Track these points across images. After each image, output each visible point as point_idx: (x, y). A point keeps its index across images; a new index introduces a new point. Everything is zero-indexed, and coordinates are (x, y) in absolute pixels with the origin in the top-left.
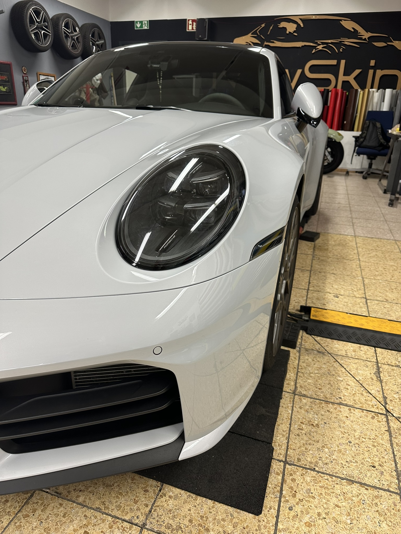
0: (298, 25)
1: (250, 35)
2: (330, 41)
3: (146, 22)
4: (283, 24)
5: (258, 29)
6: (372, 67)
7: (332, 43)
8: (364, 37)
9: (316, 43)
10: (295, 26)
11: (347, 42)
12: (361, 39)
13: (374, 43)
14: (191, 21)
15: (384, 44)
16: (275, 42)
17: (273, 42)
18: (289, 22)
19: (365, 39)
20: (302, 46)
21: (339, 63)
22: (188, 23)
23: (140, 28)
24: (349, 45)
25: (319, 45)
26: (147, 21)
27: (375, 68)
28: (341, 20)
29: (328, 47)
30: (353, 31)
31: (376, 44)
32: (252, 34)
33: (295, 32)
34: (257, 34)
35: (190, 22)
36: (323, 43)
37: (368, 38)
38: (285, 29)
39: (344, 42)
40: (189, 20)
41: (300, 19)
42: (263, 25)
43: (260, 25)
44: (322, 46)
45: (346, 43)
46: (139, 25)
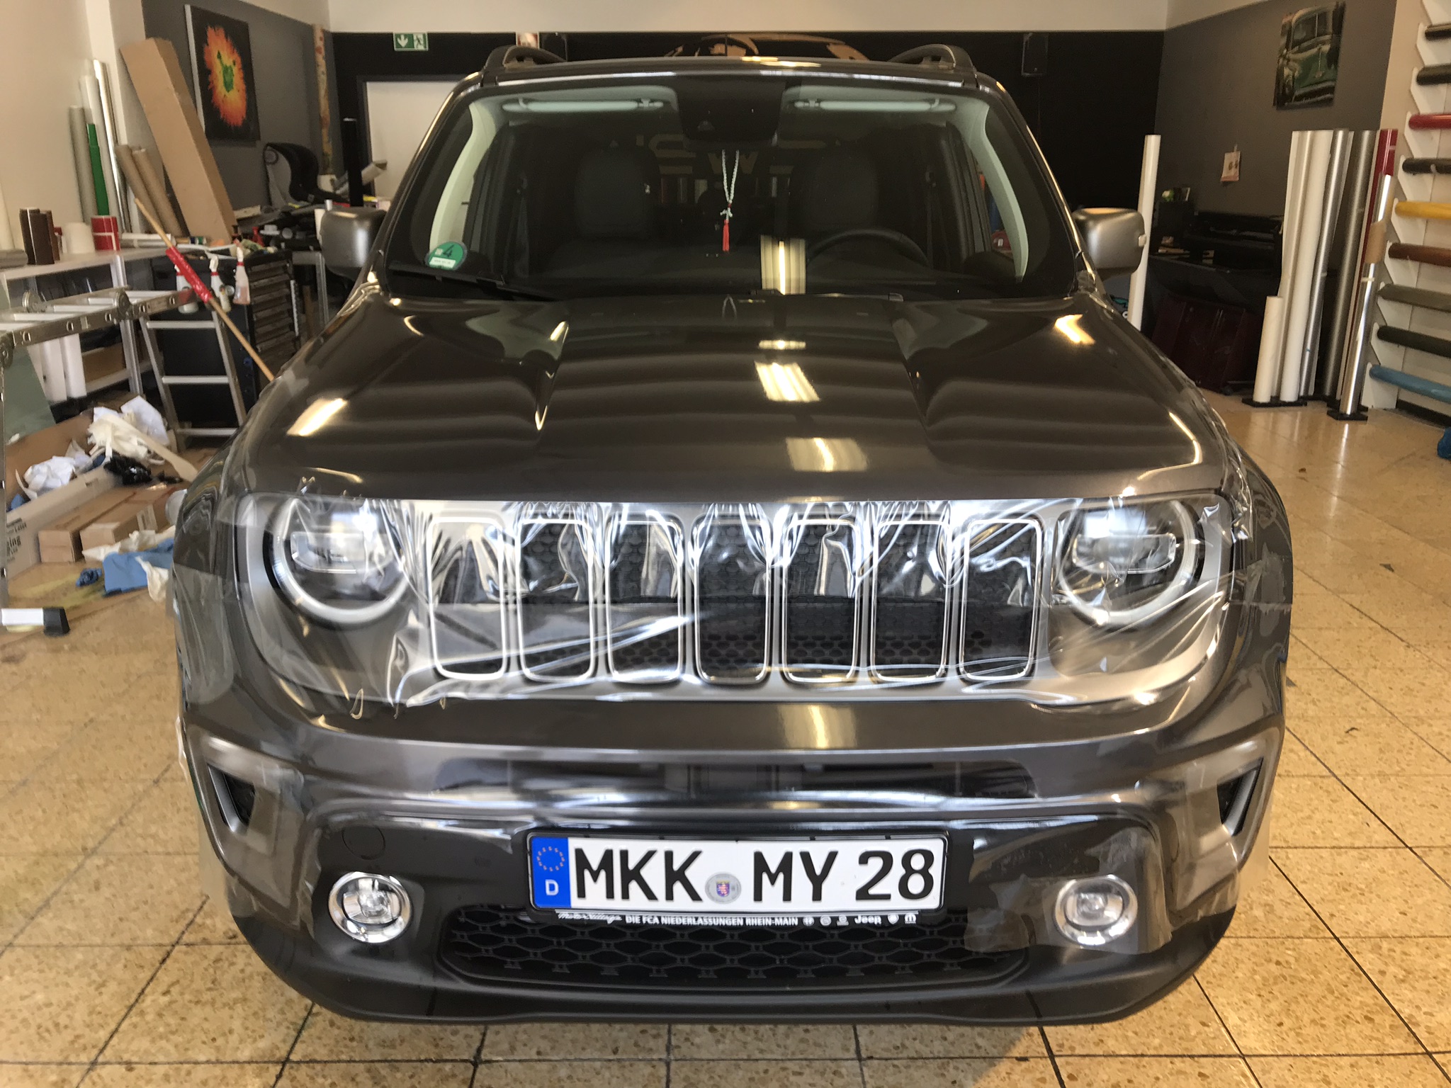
3: (421, 37)
4: (719, 49)
10: (744, 52)
18: (732, 45)
22: (520, 38)
23: (406, 47)
28: (828, 44)
40: (521, 34)
41: (753, 40)
42: (680, 50)
43: (674, 48)
46: (403, 42)
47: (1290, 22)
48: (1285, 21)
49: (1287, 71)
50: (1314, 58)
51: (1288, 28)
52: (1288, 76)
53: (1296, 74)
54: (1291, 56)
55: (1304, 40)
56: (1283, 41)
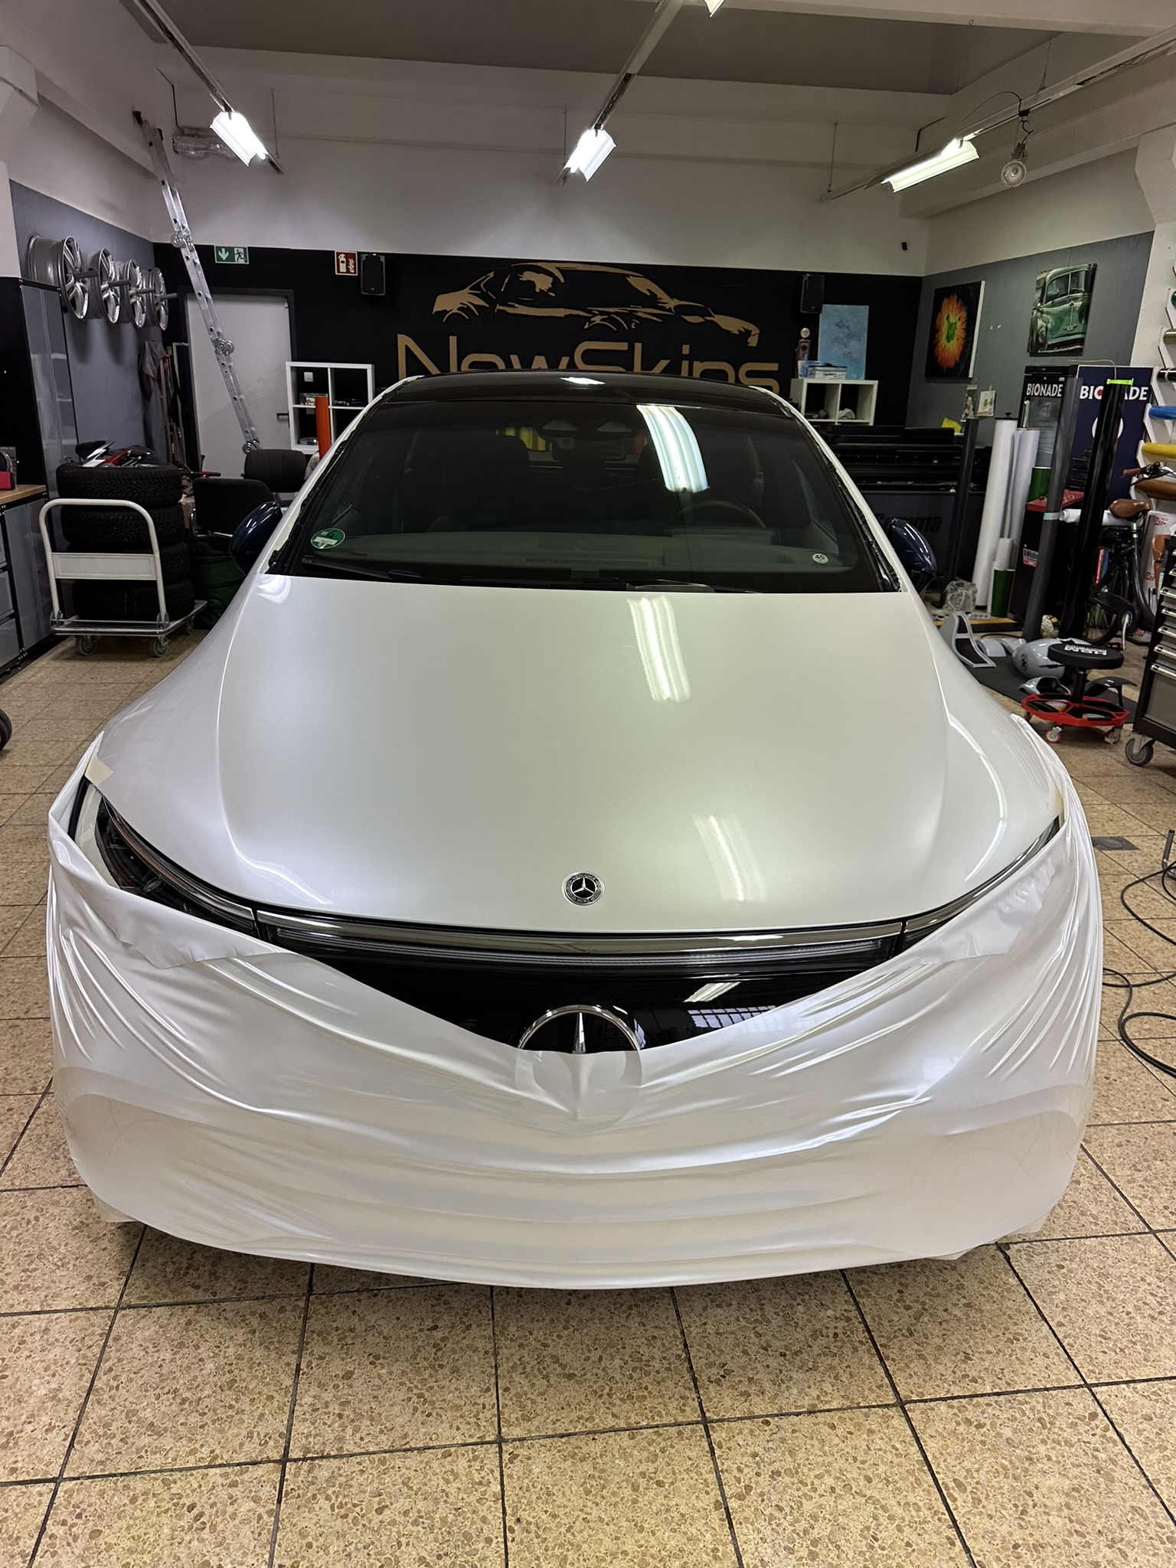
0: (555, 279)
1: (467, 290)
2: (612, 310)
3: (241, 250)
4: (527, 276)
5: (483, 281)
6: (686, 357)
7: (616, 313)
8: (667, 307)
9: (590, 312)
10: (550, 280)
11: (642, 312)
12: (663, 308)
13: (684, 317)
14: (343, 255)
15: (700, 320)
16: (516, 305)
17: (513, 306)
18: (539, 273)
19: (670, 309)
20: (566, 316)
21: (632, 348)
22: (338, 260)
23: (226, 260)
24: (645, 318)
25: (596, 315)
26: (245, 249)
27: (691, 358)
28: (628, 276)
29: (610, 318)
30: (649, 294)
31: (687, 318)
32: (471, 289)
33: (550, 290)
34: (480, 289)
35: (342, 258)
36: (602, 313)
37: (675, 307)
38: (532, 284)
39: (636, 312)
40: (339, 254)
41: (559, 269)
42: (492, 275)
43: (486, 273)
44: (600, 317)
45: (640, 314)
46: (224, 255)
47: (1045, 278)
48: (1038, 278)
49: (1040, 322)
50: (1067, 312)
51: (1042, 283)
52: (1042, 327)
53: (1049, 326)
54: (1045, 309)
55: (1056, 296)
56: (1039, 294)
